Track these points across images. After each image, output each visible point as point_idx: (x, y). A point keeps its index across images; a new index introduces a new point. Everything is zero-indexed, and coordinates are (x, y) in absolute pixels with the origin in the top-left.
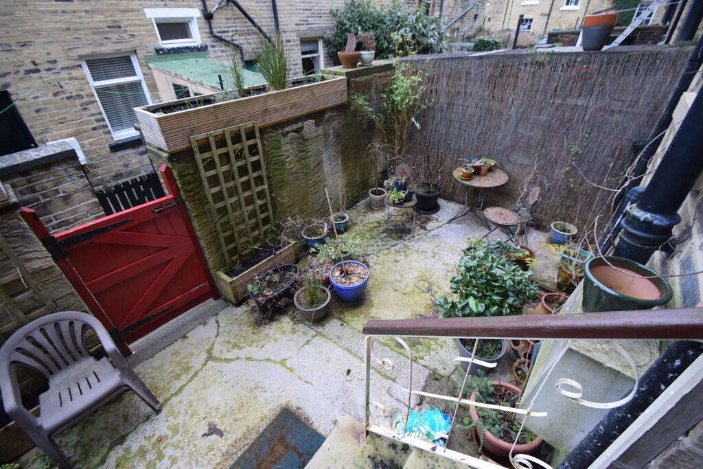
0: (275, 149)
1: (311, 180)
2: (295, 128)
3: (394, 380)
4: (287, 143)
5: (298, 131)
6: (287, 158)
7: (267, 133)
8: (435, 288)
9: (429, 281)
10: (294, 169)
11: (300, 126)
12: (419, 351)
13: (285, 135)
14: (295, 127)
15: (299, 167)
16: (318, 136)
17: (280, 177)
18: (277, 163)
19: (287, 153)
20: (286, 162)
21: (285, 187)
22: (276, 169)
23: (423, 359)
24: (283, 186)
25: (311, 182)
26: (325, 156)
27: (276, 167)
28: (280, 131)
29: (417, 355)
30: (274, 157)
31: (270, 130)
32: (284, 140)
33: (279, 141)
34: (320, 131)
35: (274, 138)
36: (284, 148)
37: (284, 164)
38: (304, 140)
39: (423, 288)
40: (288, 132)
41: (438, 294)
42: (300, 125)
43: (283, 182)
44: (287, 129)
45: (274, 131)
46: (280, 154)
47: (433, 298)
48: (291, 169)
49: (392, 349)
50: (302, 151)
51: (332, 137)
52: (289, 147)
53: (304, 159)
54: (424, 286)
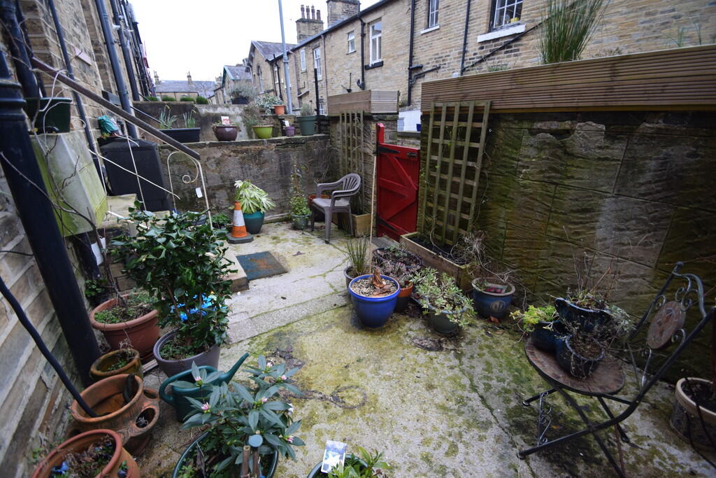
0: (510, 146)
1: (556, 226)
2: (554, 127)
3: (250, 318)
4: (532, 146)
5: (557, 133)
6: (524, 167)
7: (506, 121)
8: (336, 409)
9: (358, 412)
10: (529, 190)
11: (567, 127)
12: (258, 345)
13: (533, 133)
14: (555, 125)
15: (540, 191)
16: (606, 159)
17: (504, 187)
18: (505, 167)
19: (526, 160)
20: (521, 173)
21: (506, 205)
22: (502, 174)
23: (249, 344)
24: (504, 202)
25: (553, 229)
26: (608, 205)
27: (503, 171)
28: (526, 125)
29: (257, 342)
30: (505, 156)
31: (511, 119)
32: (527, 140)
33: (520, 138)
34: (618, 150)
35: (514, 131)
36: (524, 151)
37: (516, 173)
38: (566, 153)
39: (344, 393)
40: (540, 131)
41: (321, 408)
42: (567, 125)
43: (505, 196)
44: (539, 125)
45: (516, 121)
46: (514, 156)
47: (318, 395)
48: (525, 186)
49: (280, 327)
50: (556, 171)
51: (648, 176)
52: (532, 152)
53: (557, 184)
54: (350, 397)
